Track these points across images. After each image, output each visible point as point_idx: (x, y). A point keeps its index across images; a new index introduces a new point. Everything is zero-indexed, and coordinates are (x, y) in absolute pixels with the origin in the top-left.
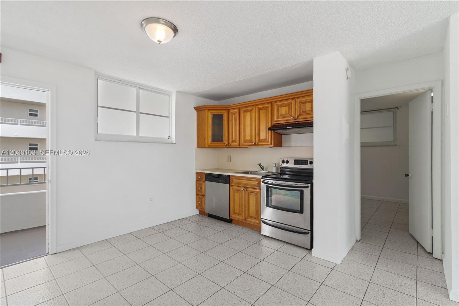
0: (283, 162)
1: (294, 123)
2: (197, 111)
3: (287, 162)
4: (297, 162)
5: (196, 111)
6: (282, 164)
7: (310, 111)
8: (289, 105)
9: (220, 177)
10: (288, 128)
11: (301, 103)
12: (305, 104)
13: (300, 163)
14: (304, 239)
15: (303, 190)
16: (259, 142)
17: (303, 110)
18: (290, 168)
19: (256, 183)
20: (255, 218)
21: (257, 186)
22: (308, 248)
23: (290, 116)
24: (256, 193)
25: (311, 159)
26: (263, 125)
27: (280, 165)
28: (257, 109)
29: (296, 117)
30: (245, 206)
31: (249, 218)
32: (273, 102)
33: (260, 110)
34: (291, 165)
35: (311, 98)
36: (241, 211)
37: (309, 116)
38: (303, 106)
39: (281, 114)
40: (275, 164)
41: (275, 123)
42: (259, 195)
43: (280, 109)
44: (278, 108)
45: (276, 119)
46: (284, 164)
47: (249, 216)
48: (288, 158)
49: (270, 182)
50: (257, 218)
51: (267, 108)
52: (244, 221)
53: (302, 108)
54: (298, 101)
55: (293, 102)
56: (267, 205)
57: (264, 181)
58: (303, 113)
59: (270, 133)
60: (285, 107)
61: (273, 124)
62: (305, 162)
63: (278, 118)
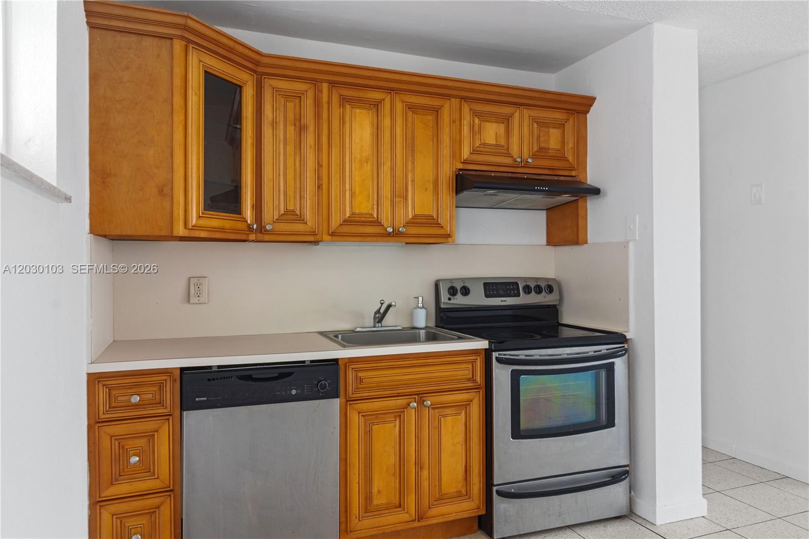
0: (453, 291)
1: (519, 176)
2: (91, 26)
3: (466, 291)
4: (493, 290)
5: (88, 23)
6: (450, 299)
7: (557, 150)
8: (506, 120)
9: (290, 374)
10: (538, 190)
11: (537, 123)
12: (546, 130)
13: (501, 292)
14: (617, 493)
15: (613, 363)
16: (408, 224)
17: (543, 145)
18: (476, 307)
19: (463, 371)
20: (458, 496)
21: (469, 380)
22: (625, 512)
23: (509, 155)
24: (466, 405)
25: (526, 279)
26: (424, 167)
27: (444, 303)
28: (399, 106)
29: (530, 160)
30: (419, 465)
31: (435, 505)
32: (456, 97)
33: (410, 113)
34: (477, 298)
35: (559, 116)
36: (401, 492)
37: (556, 164)
38: (541, 134)
39: (485, 144)
40: (420, 299)
41: (461, 166)
42: (476, 410)
43: (480, 126)
44: (473, 122)
45: (466, 153)
46: (456, 297)
47: (438, 496)
48: (463, 280)
49: (523, 357)
50: (465, 494)
51: (436, 111)
52: (416, 524)
53: (539, 136)
54: (530, 116)
55: (517, 115)
56: (517, 433)
57: (505, 355)
58: (541, 152)
59: (447, 198)
60: (495, 125)
61: (454, 170)
62: (513, 289)
63: (474, 152)
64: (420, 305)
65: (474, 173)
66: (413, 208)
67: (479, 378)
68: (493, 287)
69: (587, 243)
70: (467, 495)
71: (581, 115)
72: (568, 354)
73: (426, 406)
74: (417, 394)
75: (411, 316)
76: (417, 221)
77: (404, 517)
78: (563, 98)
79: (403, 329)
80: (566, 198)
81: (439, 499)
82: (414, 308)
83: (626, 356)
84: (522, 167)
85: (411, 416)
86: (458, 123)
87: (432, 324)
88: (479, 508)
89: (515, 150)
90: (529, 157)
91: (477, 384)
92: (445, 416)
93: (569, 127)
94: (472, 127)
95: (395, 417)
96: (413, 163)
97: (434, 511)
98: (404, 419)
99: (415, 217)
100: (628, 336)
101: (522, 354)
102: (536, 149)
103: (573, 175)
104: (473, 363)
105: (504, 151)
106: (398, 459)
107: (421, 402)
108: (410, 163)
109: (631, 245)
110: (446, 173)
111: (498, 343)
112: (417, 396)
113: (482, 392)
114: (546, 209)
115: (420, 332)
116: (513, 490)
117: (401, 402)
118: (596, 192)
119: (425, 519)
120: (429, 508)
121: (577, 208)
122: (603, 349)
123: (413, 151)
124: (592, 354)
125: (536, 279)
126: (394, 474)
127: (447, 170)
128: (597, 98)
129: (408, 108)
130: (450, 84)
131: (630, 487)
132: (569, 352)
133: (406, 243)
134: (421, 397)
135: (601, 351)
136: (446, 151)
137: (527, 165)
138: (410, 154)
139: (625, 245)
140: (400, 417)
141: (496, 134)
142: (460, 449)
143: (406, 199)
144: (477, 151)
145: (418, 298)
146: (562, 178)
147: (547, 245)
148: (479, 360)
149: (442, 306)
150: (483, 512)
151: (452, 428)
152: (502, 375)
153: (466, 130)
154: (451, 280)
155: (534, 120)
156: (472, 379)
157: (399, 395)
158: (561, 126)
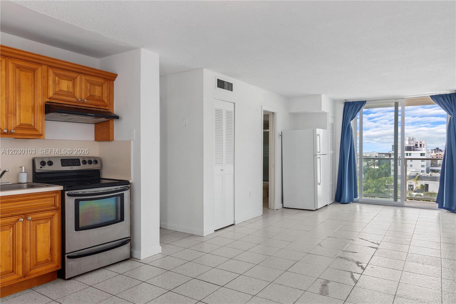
0: (43, 163)
1: (80, 107)
3: (50, 163)
6: (41, 167)
7: (99, 96)
8: (73, 80)
10: (89, 115)
11: (89, 83)
12: (94, 86)
13: (70, 164)
14: (124, 250)
15: (123, 194)
16: (16, 128)
17: (92, 94)
18: (56, 171)
19: (50, 201)
20: (47, 262)
21: (52, 205)
22: (128, 257)
23: (74, 97)
24: (51, 218)
25: (84, 157)
26: (26, 99)
27: (38, 170)
28: (11, 66)
29: (85, 100)
30: (24, 250)
31: (34, 268)
32: (45, 65)
33: (18, 70)
34: (57, 167)
35: (100, 81)
36: (14, 265)
37: (98, 103)
38: (91, 88)
39: (61, 91)
40: (23, 168)
41: (48, 100)
42: (56, 219)
43: (59, 81)
44: (55, 79)
45: (51, 94)
46: (45, 166)
47: (35, 264)
48: (49, 158)
49: (81, 193)
50: (50, 260)
51: (34, 71)
52: (23, 279)
53: (90, 89)
54: (85, 79)
55: (79, 78)
56: (78, 228)
57: (72, 192)
58: (91, 97)
59: (40, 116)
60: (67, 81)
61: (44, 102)
62: (77, 162)
63: (55, 94)
64: (23, 171)
65: (55, 104)
66: (20, 120)
67: (58, 204)
68: (65, 162)
69: (113, 140)
70: (51, 261)
71: (111, 82)
72: (103, 191)
73: (28, 220)
74: (24, 215)
75: (18, 177)
76: (21, 127)
77: (15, 277)
78: (102, 73)
79: (12, 184)
80: (103, 119)
81: (36, 265)
82: (19, 173)
83: (129, 189)
84: (81, 103)
85: (20, 226)
86: (46, 78)
87: (31, 180)
88: (58, 266)
89: (78, 95)
90: (85, 99)
91: (57, 207)
92: (39, 224)
93: (105, 86)
94: (54, 81)
95: (10, 227)
96: (20, 96)
97: (33, 271)
98: (16, 228)
99: (21, 125)
100: (130, 182)
101: (80, 192)
102: (88, 95)
103: (107, 109)
104: (55, 197)
105: (72, 95)
106: (12, 248)
107: (26, 218)
108: (18, 97)
109: (132, 142)
110: (39, 103)
111: (68, 187)
112: (23, 216)
113: (60, 211)
114: (95, 124)
115: (23, 185)
116: (75, 255)
117: (13, 219)
118: (117, 117)
119: (28, 276)
120: (30, 270)
121: (109, 124)
122: (119, 187)
123: (20, 91)
124: (114, 190)
125: (89, 157)
126: (9, 256)
127: (40, 101)
128: (118, 75)
129: (17, 67)
130: (42, 58)
131: (131, 246)
132: (103, 189)
133: (15, 138)
134: (25, 216)
135: (118, 188)
136: (39, 91)
137: (84, 102)
138: (18, 91)
139: (130, 142)
140: (13, 227)
141: (68, 86)
142: (48, 239)
143: (15, 115)
144: (57, 93)
145: (22, 167)
146: (102, 110)
147: (95, 141)
148: (58, 196)
149: (37, 171)
150: (60, 268)
151: (43, 229)
152: (70, 202)
153: (51, 82)
154: (42, 158)
155: (88, 81)
156: (55, 205)
157: (12, 216)
158: (101, 86)
